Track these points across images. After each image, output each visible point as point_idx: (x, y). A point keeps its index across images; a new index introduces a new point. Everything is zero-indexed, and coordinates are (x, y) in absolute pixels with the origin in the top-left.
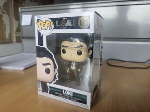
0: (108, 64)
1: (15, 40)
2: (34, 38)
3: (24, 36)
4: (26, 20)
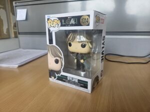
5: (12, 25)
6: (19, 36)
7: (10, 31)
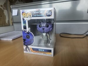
0: (61, 36)
1: (11, 24)
2: (20, 22)
3: (14, 22)
4: (15, 12)
5: (11, 19)
6: (14, 24)
7: (10, 22)
